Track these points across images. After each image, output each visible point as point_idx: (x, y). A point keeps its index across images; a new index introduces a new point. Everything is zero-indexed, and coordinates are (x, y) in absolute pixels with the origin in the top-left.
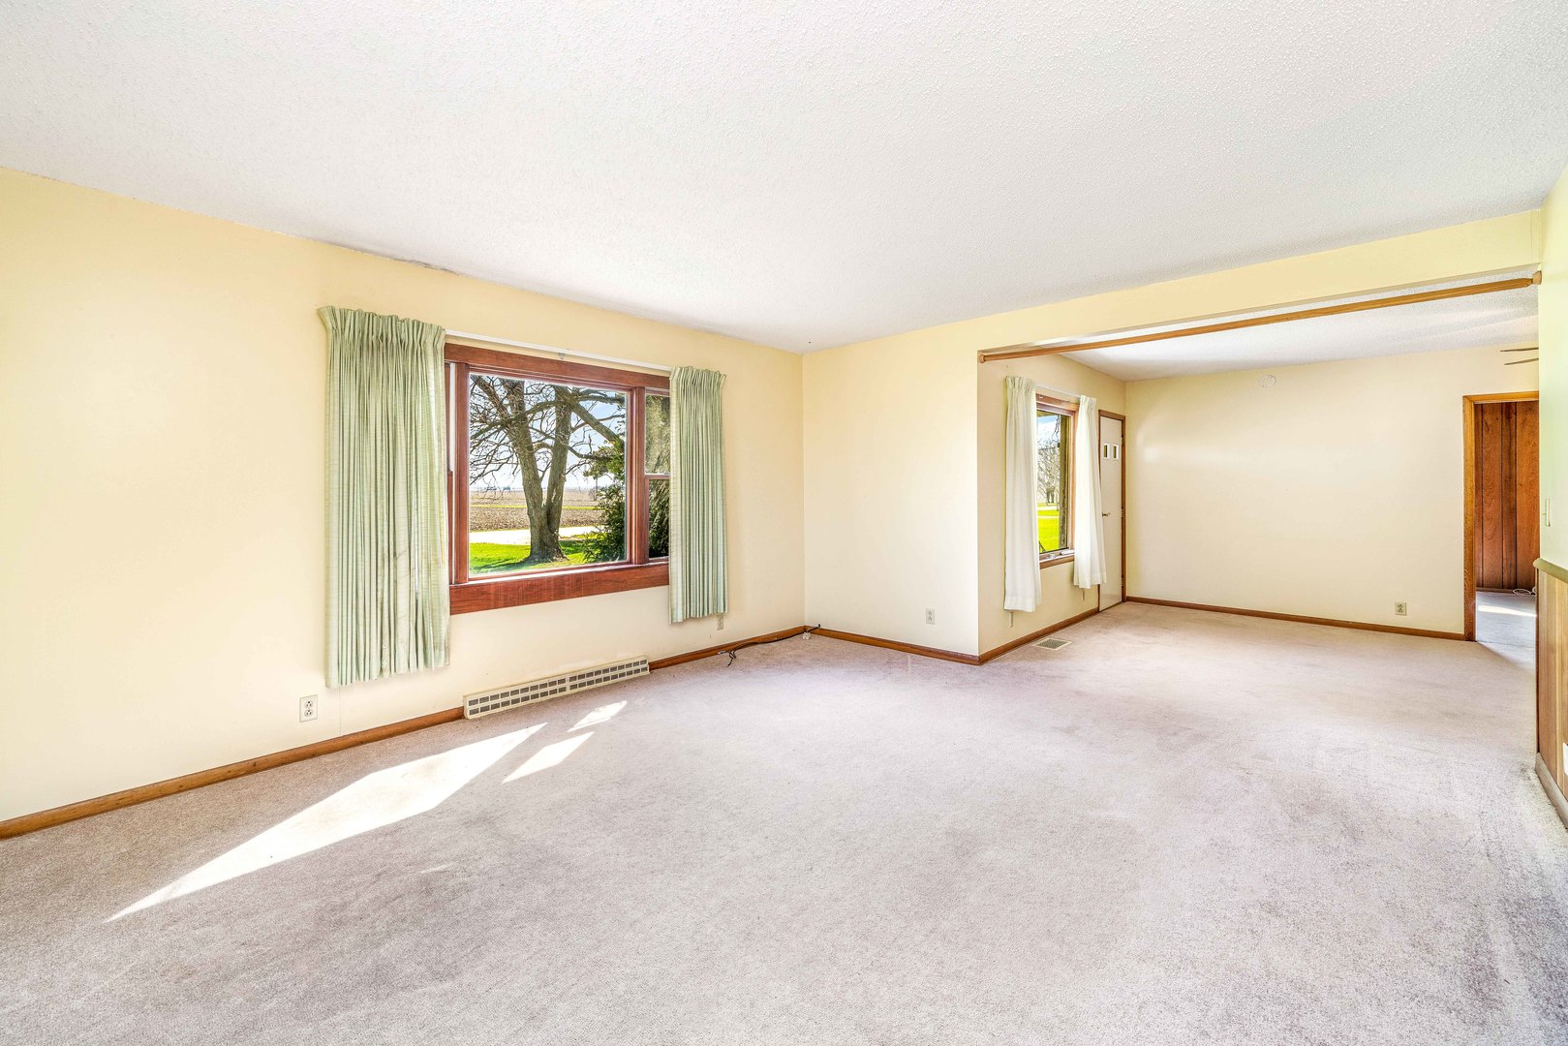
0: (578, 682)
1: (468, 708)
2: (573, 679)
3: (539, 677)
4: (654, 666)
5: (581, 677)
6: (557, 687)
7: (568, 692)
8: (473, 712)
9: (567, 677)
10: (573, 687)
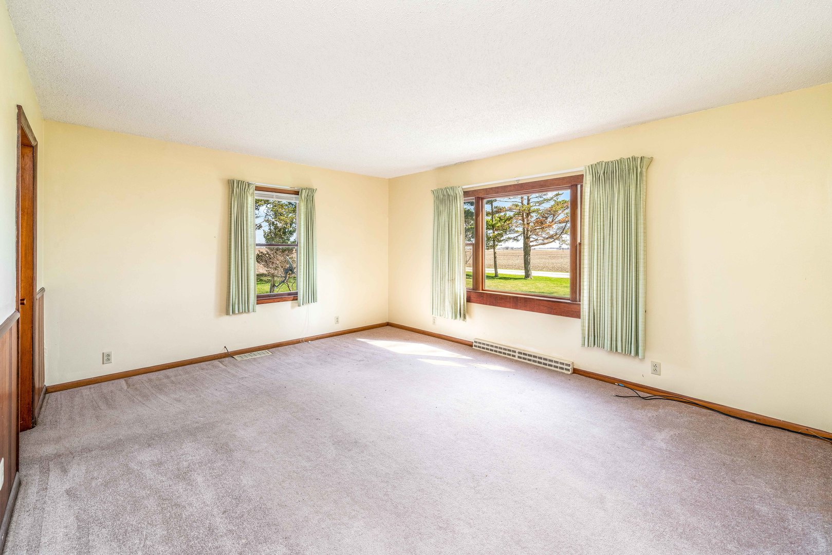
0: (522, 356)
1: (474, 344)
2: (519, 353)
3: (506, 345)
4: (576, 371)
5: (525, 354)
6: (511, 353)
7: (516, 358)
8: (476, 346)
9: (517, 351)
10: (519, 357)
